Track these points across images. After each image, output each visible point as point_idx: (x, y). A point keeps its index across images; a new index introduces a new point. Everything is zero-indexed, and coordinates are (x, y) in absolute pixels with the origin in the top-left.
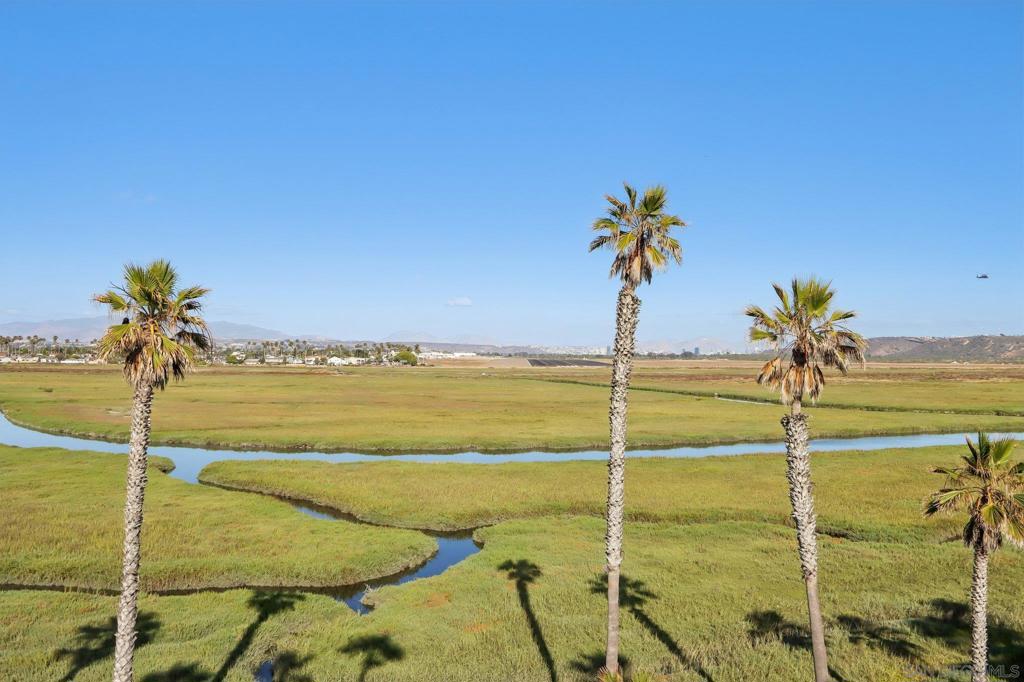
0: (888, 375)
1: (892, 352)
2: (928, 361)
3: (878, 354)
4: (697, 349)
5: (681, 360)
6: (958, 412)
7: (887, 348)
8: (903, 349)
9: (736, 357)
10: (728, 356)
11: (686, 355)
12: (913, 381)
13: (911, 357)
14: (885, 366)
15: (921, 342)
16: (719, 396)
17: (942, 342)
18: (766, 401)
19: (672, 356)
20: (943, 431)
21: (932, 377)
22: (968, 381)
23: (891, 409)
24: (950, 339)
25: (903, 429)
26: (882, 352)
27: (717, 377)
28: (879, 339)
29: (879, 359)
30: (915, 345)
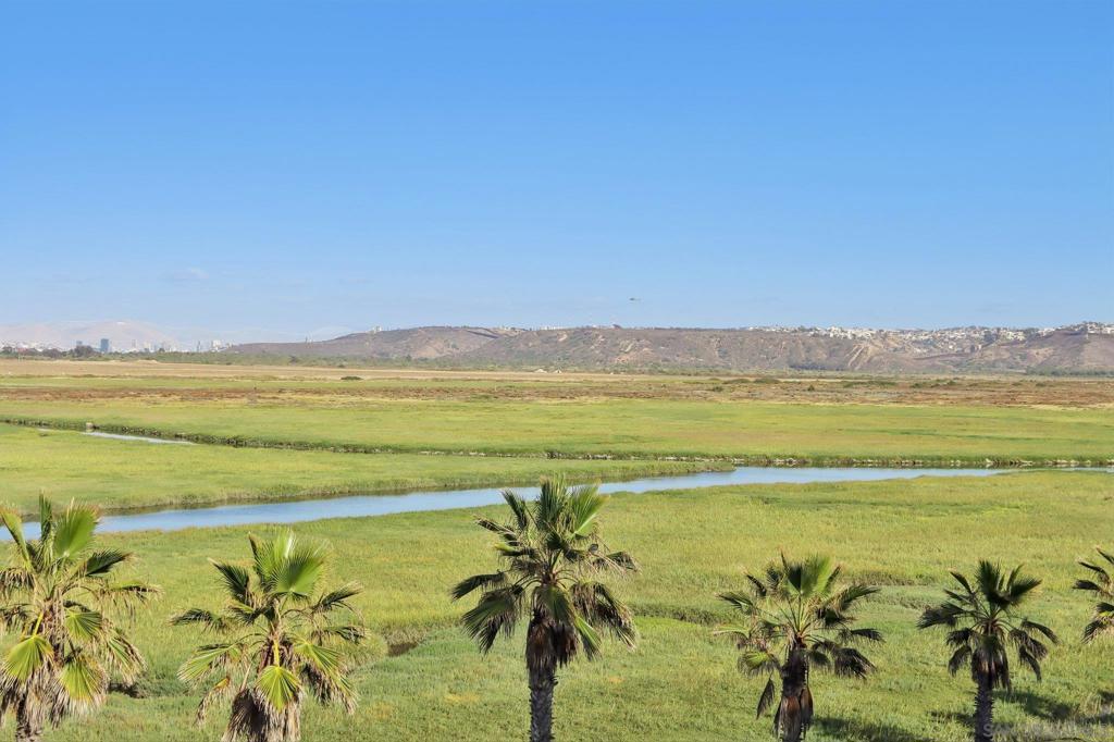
0: (418, 392)
1: (446, 352)
2: (502, 367)
3: (424, 354)
4: (105, 342)
5: (68, 362)
6: (490, 452)
7: (440, 344)
8: (467, 346)
9: (176, 357)
10: (162, 355)
11: (82, 352)
12: (455, 401)
13: (477, 361)
14: (423, 376)
15: (493, 335)
16: (95, 428)
17: (526, 335)
18: (177, 437)
19: (53, 354)
20: (447, 486)
21: (488, 395)
22: (542, 401)
23: (385, 449)
24: (539, 333)
25: (379, 483)
26: (430, 352)
27: (110, 393)
28: (426, 329)
29: (424, 363)
30: (484, 341)
